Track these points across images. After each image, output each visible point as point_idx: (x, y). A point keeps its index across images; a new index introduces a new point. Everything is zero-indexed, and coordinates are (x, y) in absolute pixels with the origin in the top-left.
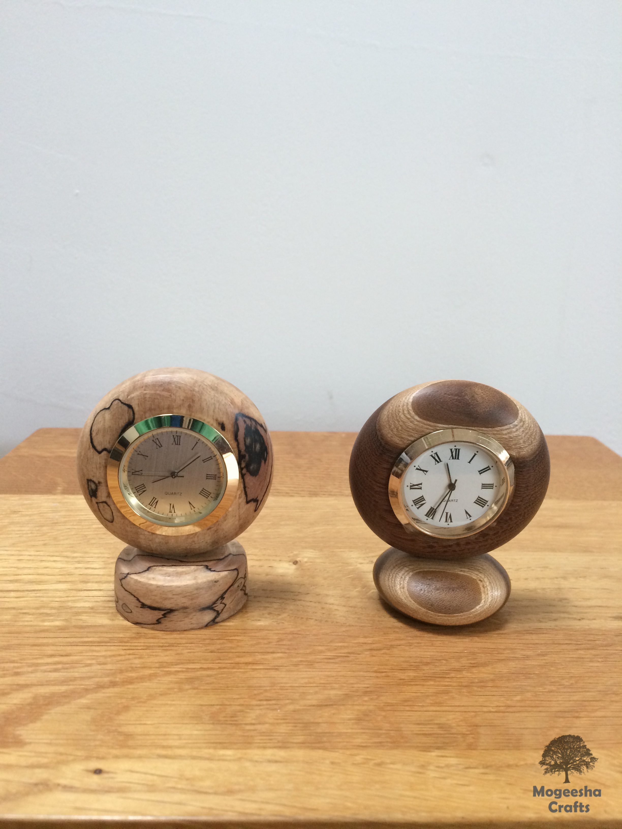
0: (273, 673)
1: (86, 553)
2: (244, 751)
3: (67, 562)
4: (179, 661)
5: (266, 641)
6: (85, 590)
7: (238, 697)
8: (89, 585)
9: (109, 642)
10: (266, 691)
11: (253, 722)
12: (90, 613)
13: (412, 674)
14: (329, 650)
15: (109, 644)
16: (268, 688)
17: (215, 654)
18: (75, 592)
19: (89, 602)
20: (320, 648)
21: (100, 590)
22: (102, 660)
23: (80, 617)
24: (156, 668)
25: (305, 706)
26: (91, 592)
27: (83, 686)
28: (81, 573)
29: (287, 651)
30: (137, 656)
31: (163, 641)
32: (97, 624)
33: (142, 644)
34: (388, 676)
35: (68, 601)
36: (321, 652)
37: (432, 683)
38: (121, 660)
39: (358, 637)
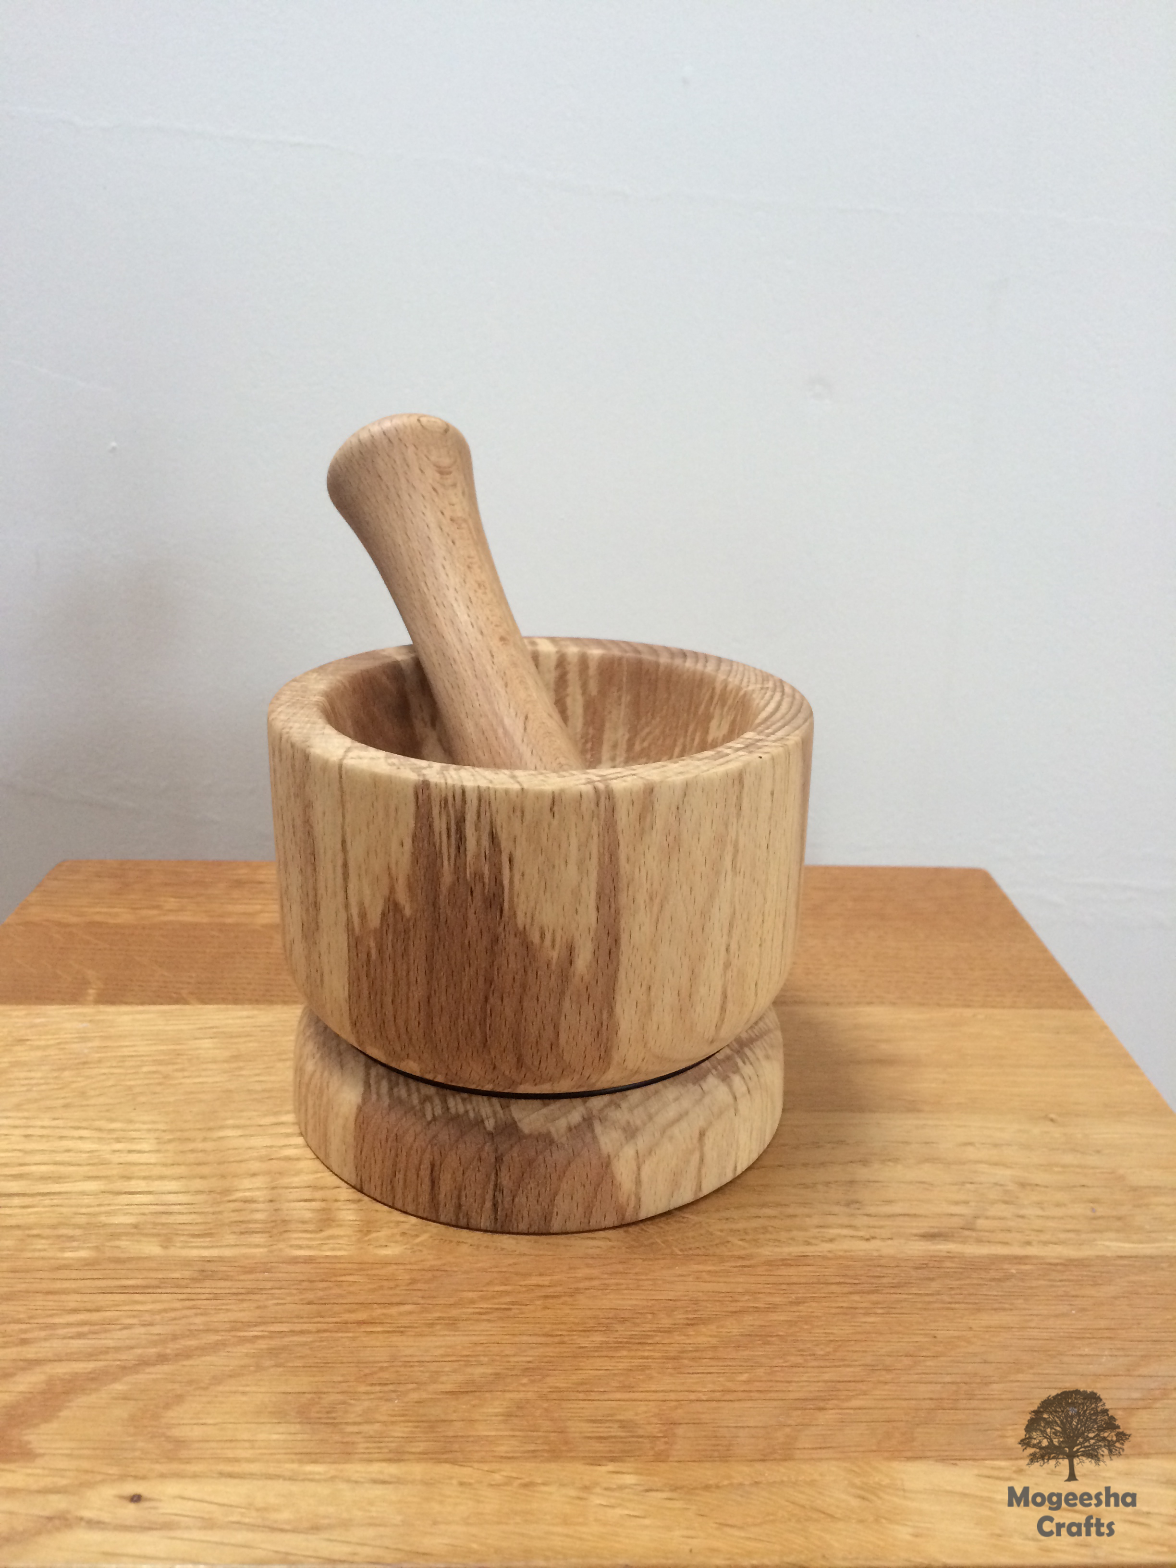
0: (396, 1339)
1: (131, 1121)
2: (341, 1467)
3: (100, 1139)
4: (259, 1320)
5: (392, 1284)
6: (126, 1193)
7: (340, 1379)
8: (133, 1182)
9: (159, 1287)
10: (382, 1369)
11: (358, 1420)
12: (133, 1234)
13: (598, 1338)
14: (483, 1299)
15: (159, 1291)
16: (386, 1364)
17: (314, 1307)
18: (111, 1196)
19: (131, 1214)
20: (471, 1295)
21: (150, 1193)
22: (147, 1318)
23: (117, 1243)
24: (225, 1331)
25: (436, 1393)
26: (135, 1196)
27: (118, 1363)
28: (121, 1160)
29: (422, 1301)
30: (199, 1311)
31: (240, 1284)
32: (143, 1256)
33: (208, 1291)
34: (563, 1343)
35: (100, 1213)
36: (472, 1301)
37: (625, 1353)
38: (175, 1319)
39: (530, 1275)
